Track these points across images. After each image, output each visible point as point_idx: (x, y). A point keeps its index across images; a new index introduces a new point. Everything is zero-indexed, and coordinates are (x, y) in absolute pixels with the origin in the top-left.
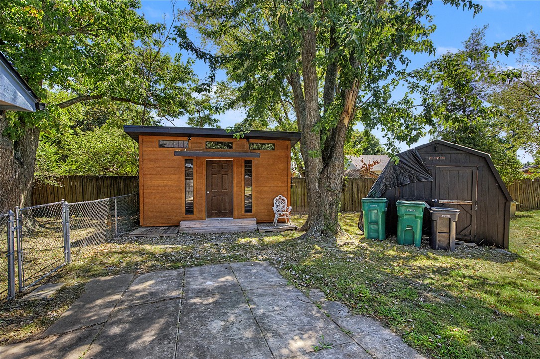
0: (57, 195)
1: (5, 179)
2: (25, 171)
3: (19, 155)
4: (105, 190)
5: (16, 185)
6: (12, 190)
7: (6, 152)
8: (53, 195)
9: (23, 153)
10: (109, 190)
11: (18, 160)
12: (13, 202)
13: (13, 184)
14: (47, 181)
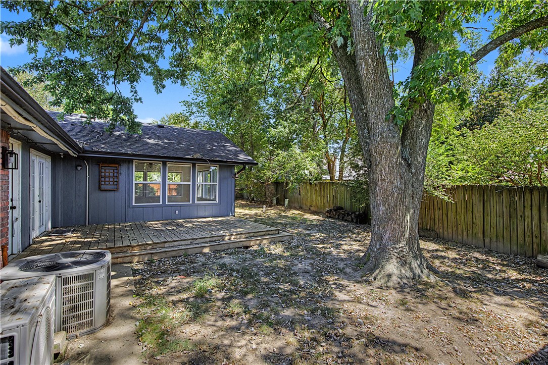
0: (445, 212)
1: (388, 189)
2: (413, 177)
3: (406, 154)
4: (527, 212)
5: (401, 198)
6: (396, 206)
7: (391, 147)
8: (441, 211)
9: (411, 150)
10: (535, 212)
11: (405, 160)
12: (396, 226)
13: (397, 198)
14: (436, 193)
